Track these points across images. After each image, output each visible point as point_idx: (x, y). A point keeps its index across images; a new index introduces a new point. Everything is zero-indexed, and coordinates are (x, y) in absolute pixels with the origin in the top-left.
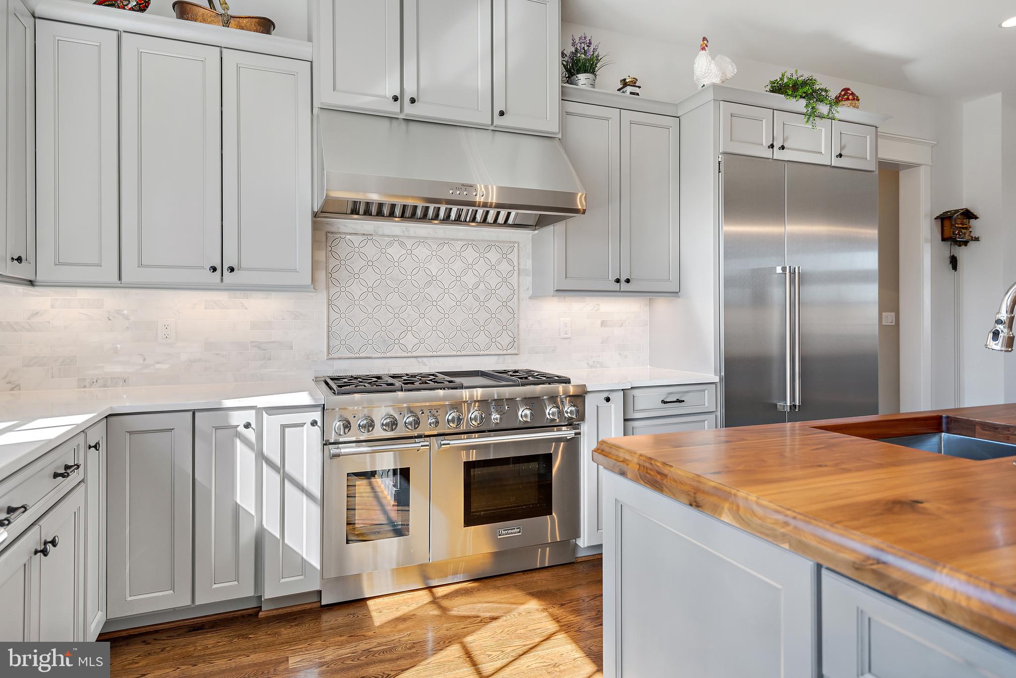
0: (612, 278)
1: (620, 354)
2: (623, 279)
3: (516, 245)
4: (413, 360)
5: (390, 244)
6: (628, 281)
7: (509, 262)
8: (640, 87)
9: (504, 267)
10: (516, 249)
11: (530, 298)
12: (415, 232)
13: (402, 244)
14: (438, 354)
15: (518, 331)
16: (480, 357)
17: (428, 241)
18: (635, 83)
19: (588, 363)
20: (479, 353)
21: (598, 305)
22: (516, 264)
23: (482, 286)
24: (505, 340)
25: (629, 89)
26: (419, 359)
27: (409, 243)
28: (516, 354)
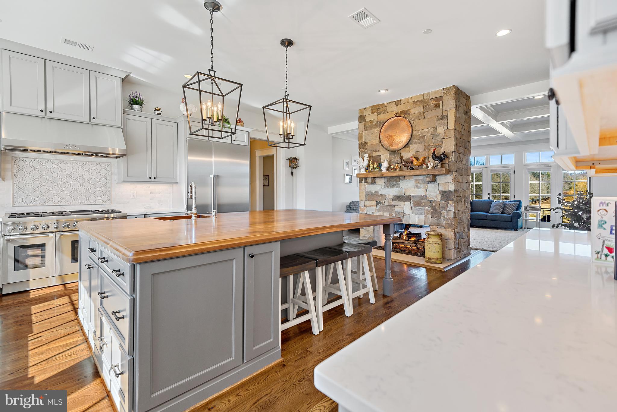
0: (148, 177)
1: (159, 204)
2: (153, 177)
3: (110, 164)
4: (58, 206)
5: (47, 162)
6: (155, 178)
7: (107, 170)
8: (161, 111)
9: (104, 172)
10: (110, 165)
11: (117, 183)
12: (59, 158)
13: (52, 162)
14: (71, 204)
15: (111, 196)
16: (92, 205)
17: (66, 161)
18: (160, 110)
19: (144, 207)
20: (92, 204)
21: (149, 186)
22: (110, 170)
23: (93, 178)
24: (105, 198)
25: (157, 112)
26: (61, 206)
27: (56, 162)
28: (110, 204)
